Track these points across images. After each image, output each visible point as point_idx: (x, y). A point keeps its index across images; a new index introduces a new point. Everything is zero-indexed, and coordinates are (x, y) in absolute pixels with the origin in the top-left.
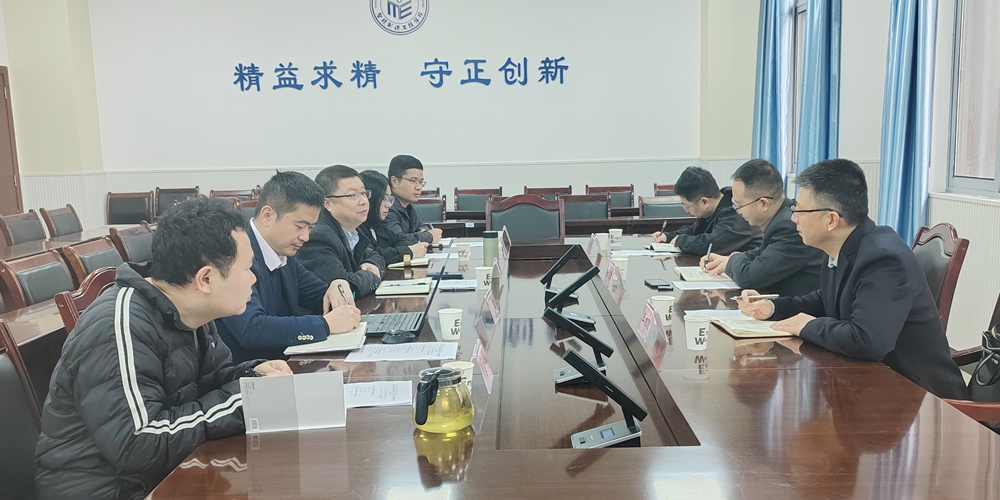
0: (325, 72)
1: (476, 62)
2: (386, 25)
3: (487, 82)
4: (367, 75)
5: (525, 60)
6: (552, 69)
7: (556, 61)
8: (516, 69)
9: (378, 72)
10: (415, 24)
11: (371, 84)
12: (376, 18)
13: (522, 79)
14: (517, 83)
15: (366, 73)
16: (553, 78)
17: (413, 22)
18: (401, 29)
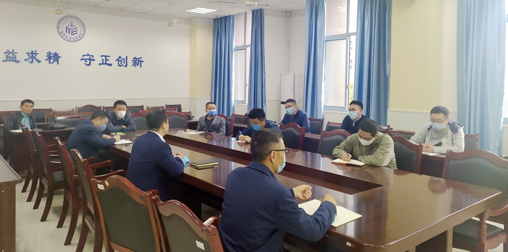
0: (32, 55)
1: (106, 56)
2: (65, 37)
3: (110, 65)
4: (54, 58)
5: (127, 57)
6: (137, 62)
7: (139, 59)
8: (123, 61)
9: (60, 57)
10: (79, 38)
11: (56, 63)
12: (60, 33)
13: (125, 65)
14: (123, 66)
15: (54, 57)
16: (138, 65)
17: (78, 37)
18: (72, 39)
